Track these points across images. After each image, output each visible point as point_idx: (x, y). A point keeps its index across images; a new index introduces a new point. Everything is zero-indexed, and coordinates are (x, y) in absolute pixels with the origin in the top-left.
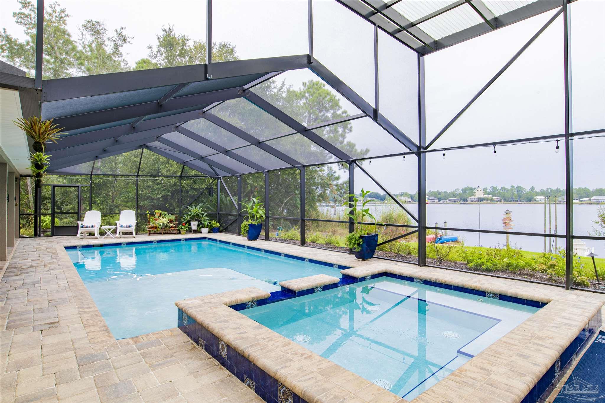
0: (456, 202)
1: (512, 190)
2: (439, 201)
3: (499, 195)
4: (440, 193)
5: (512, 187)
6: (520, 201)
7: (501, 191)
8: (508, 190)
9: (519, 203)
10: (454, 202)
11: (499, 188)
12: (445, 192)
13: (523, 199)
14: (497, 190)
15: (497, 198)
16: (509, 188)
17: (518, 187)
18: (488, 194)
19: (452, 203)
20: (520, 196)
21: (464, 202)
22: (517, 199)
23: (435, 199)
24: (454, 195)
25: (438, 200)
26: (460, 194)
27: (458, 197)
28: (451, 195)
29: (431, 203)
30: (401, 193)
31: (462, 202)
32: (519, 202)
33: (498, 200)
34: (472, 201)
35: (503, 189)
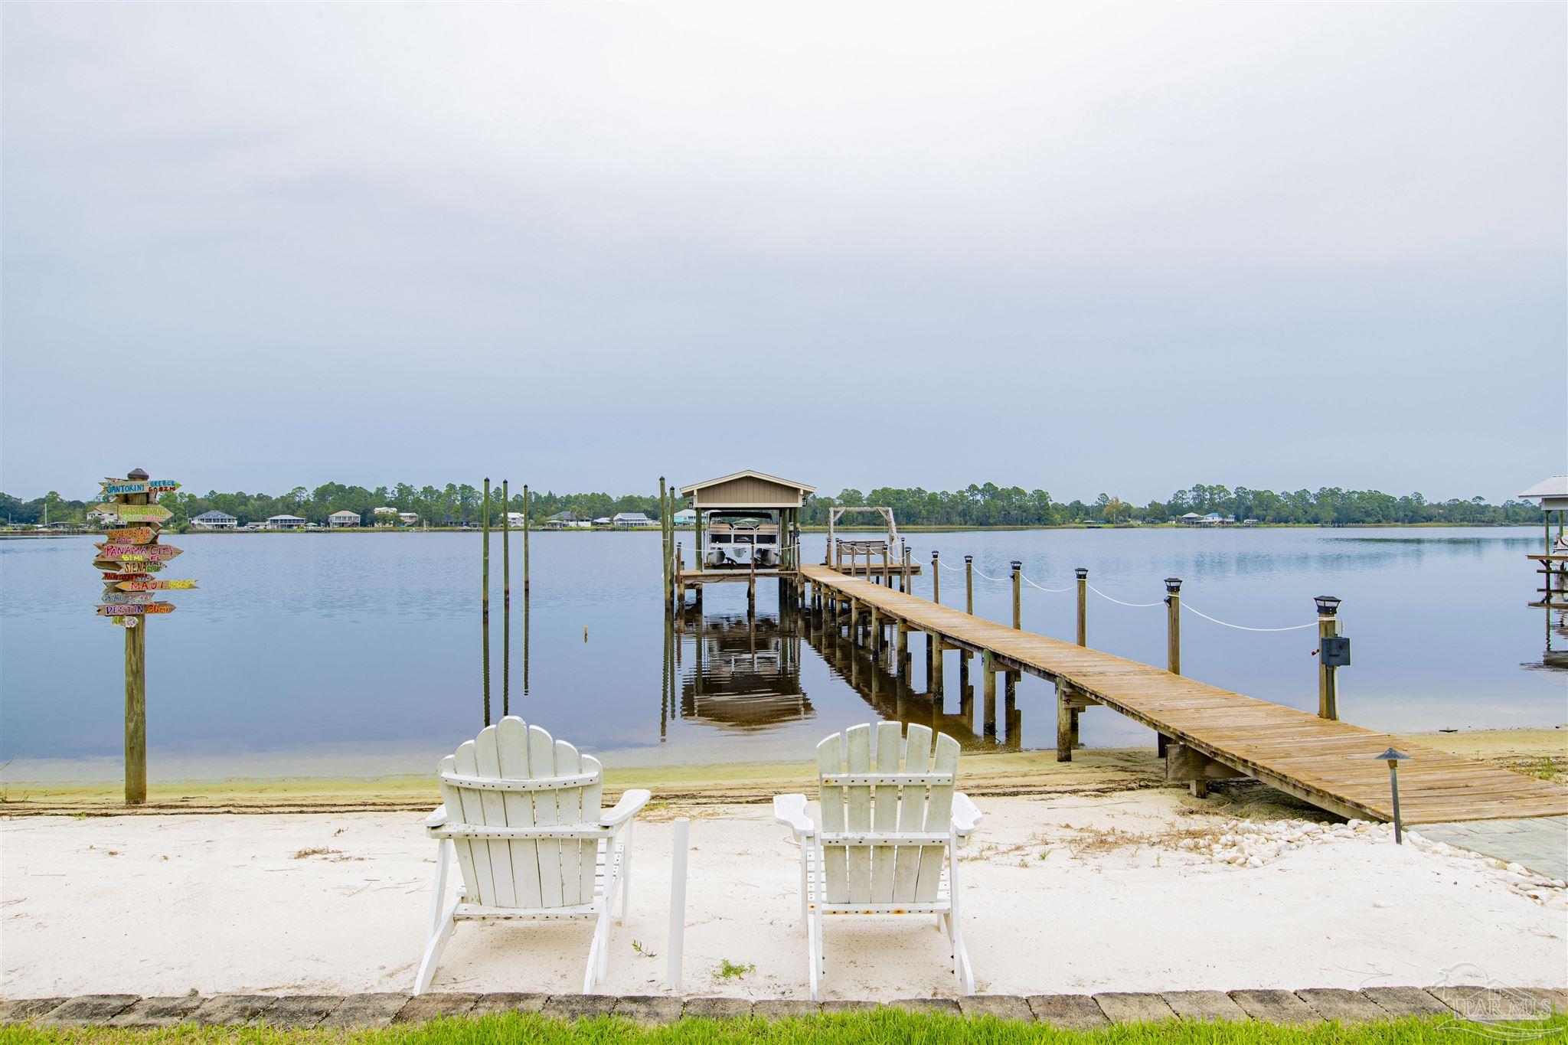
0: (295, 528)
1: (448, 494)
2: (240, 525)
3: (416, 505)
4: (243, 499)
5: (451, 487)
6: (467, 525)
7: (422, 498)
8: (440, 495)
9: (465, 530)
10: (290, 526)
11: (418, 488)
12: (260, 497)
13: (475, 520)
14: (412, 494)
15: (411, 517)
16: (443, 490)
17: (464, 487)
18: (389, 505)
19: (283, 532)
20: (466, 509)
21: (318, 528)
22: (460, 520)
23: (227, 516)
24: (289, 505)
25: (236, 522)
26: (307, 502)
27: (302, 511)
28: (280, 505)
29: (212, 532)
31: (311, 526)
32: (465, 527)
33: (414, 520)
34: (343, 525)
35: (428, 491)
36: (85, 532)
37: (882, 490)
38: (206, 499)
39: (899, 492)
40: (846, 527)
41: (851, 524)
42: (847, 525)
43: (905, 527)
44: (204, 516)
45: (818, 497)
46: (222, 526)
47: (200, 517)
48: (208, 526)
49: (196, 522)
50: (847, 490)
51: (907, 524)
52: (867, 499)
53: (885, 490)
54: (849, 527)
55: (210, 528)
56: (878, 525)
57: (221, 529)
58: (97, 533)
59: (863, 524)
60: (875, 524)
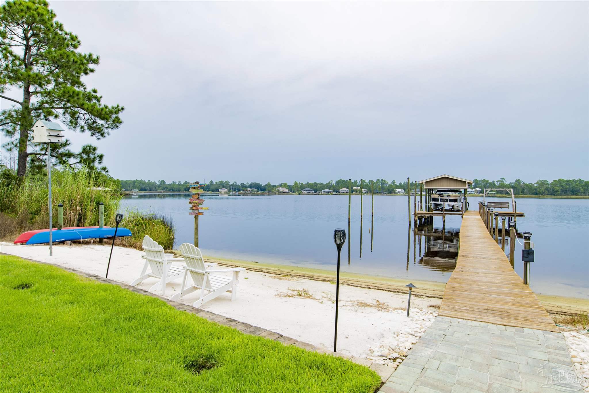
0: (330, 193)
1: (377, 183)
2: (315, 192)
3: (366, 186)
4: (316, 184)
5: (378, 180)
6: (383, 193)
7: (368, 184)
8: (374, 183)
9: (382, 195)
10: (328, 193)
11: (367, 181)
12: (320, 184)
13: (385, 192)
14: (365, 182)
15: (365, 190)
16: (375, 181)
17: (382, 180)
18: (358, 186)
19: (326, 194)
20: (383, 188)
21: (336, 194)
22: (381, 191)
23: (311, 190)
24: (328, 186)
25: (313, 191)
26: (333, 185)
27: (332, 188)
28: (326, 186)
30: (281, 184)
31: (334, 193)
32: (382, 194)
33: (365, 191)
34: (343, 193)
35: (371, 181)
36: (276, 194)
37: (559, 180)
38: (306, 184)
39: (568, 181)
40: (539, 196)
41: (541, 195)
42: (540, 195)
43: (571, 196)
44: (305, 189)
45: (525, 183)
46: (310, 193)
47: (304, 190)
48: (306, 192)
49: (303, 191)
50: (540, 180)
51: (572, 195)
52: (551, 184)
53: (560, 180)
54: (540, 196)
55: (306, 193)
56: (556, 195)
57: (309, 193)
58: (278, 194)
59: (548, 195)
60: (554, 195)
